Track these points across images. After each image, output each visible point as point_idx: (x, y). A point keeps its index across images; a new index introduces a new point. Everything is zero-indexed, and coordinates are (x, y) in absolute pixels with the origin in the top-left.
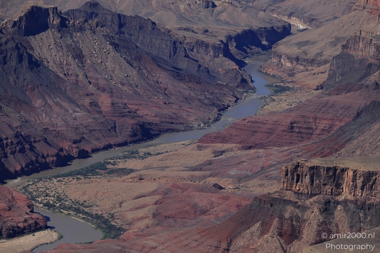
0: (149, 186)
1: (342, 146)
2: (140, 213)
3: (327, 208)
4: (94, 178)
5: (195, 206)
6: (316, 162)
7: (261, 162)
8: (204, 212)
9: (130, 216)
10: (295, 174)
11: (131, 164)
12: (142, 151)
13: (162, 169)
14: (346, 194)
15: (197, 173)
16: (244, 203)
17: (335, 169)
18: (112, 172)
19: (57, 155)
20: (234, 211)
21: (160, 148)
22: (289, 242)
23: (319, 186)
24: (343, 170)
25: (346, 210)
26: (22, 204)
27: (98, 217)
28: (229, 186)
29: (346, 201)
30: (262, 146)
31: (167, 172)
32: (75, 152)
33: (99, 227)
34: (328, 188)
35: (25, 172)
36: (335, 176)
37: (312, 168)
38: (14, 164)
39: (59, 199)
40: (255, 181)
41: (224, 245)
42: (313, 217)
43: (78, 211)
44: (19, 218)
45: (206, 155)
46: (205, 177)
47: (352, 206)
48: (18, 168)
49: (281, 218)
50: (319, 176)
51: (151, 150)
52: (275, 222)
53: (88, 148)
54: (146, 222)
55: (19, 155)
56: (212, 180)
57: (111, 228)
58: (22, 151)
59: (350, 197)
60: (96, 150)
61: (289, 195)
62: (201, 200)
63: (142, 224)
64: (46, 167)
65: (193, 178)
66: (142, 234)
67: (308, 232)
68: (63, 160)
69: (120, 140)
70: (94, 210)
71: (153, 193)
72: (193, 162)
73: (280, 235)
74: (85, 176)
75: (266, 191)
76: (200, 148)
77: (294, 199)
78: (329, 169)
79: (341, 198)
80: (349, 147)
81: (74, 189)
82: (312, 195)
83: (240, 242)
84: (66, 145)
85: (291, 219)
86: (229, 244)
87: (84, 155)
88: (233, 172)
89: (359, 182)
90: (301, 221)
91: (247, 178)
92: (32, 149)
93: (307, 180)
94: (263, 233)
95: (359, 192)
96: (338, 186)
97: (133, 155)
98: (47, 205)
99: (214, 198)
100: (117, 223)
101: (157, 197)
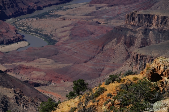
0: (68, 22)
1: (152, 5)
2: (64, 34)
3: (146, 32)
4: (44, 19)
5: (88, 31)
6: (141, 12)
7: (117, 12)
8: (92, 34)
9: (59, 35)
10: (131, 17)
11: (60, 13)
12: (65, 7)
13: (74, 15)
14: (154, 26)
15: (89, 17)
16: (110, 30)
17: (149, 15)
18: (51, 16)
19: (28, 9)
20: (105, 33)
21: (73, 6)
22: (129, 47)
23: (142, 23)
24: (153, 16)
25: (154, 33)
26: (12, 30)
27: (45, 36)
28: (103, 23)
29: (154, 29)
30: (117, 5)
31: (76, 16)
32: (35, 7)
33: (46, 40)
34: (146, 24)
35: (14, 16)
36: (149, 18)
37: (139, 15)
38: (9, 12)
39: (29, 28)
40: (114, 20)
41: (100, 48)
42: (139, 36)
43: (37, 33)
44: (11, 36)
45: (93, 9)
46: (92, 18)
47: (156, 31)
48: (11, 14)
49: (126, 36)
50: (142, 18)
51: (69, 6)
52: (123, 38)
53: (41, 6)
54: (67, 38)
55: (11, 9)
56: (95, 20)
57: (51, 40)
58: (13, 7)
59: (156, 27)
60: (45, 7)
61: (129, 27)
62: (91, 28)
63: (65, 39)
64: (23, 14)
65: (87, 19)
66: (65, 43)
67: (137, 43)
68: (31, 11)
69: (55, 2)
70: (44, 33)
71: (70, 25)
72: (87, 12)
73: (125, 44)
74: (40, 18)
75: (119, 24)
76: (90, 6)
77: (131, 28)
78: (146, 15)
79: (152, 28)
80: (155, 5)
81: (35, 23)
82: (139, 26)
83: (107, 47)
84: (32, 4)
85: (130, 37)
86: (103, 48)
87: (39, 8)
88: (105, 16)
89: (160, 21)
90: (134, 38)
91: (111, 19)
92: (17, 6)
93: (137, 20)
94: (117, 43)
95: (159, 25)
96: (151, 22)
97: (61, 9)
98: (23, 30)
99: (96, 27)
100: (54, 38)
101: (72, 27)
